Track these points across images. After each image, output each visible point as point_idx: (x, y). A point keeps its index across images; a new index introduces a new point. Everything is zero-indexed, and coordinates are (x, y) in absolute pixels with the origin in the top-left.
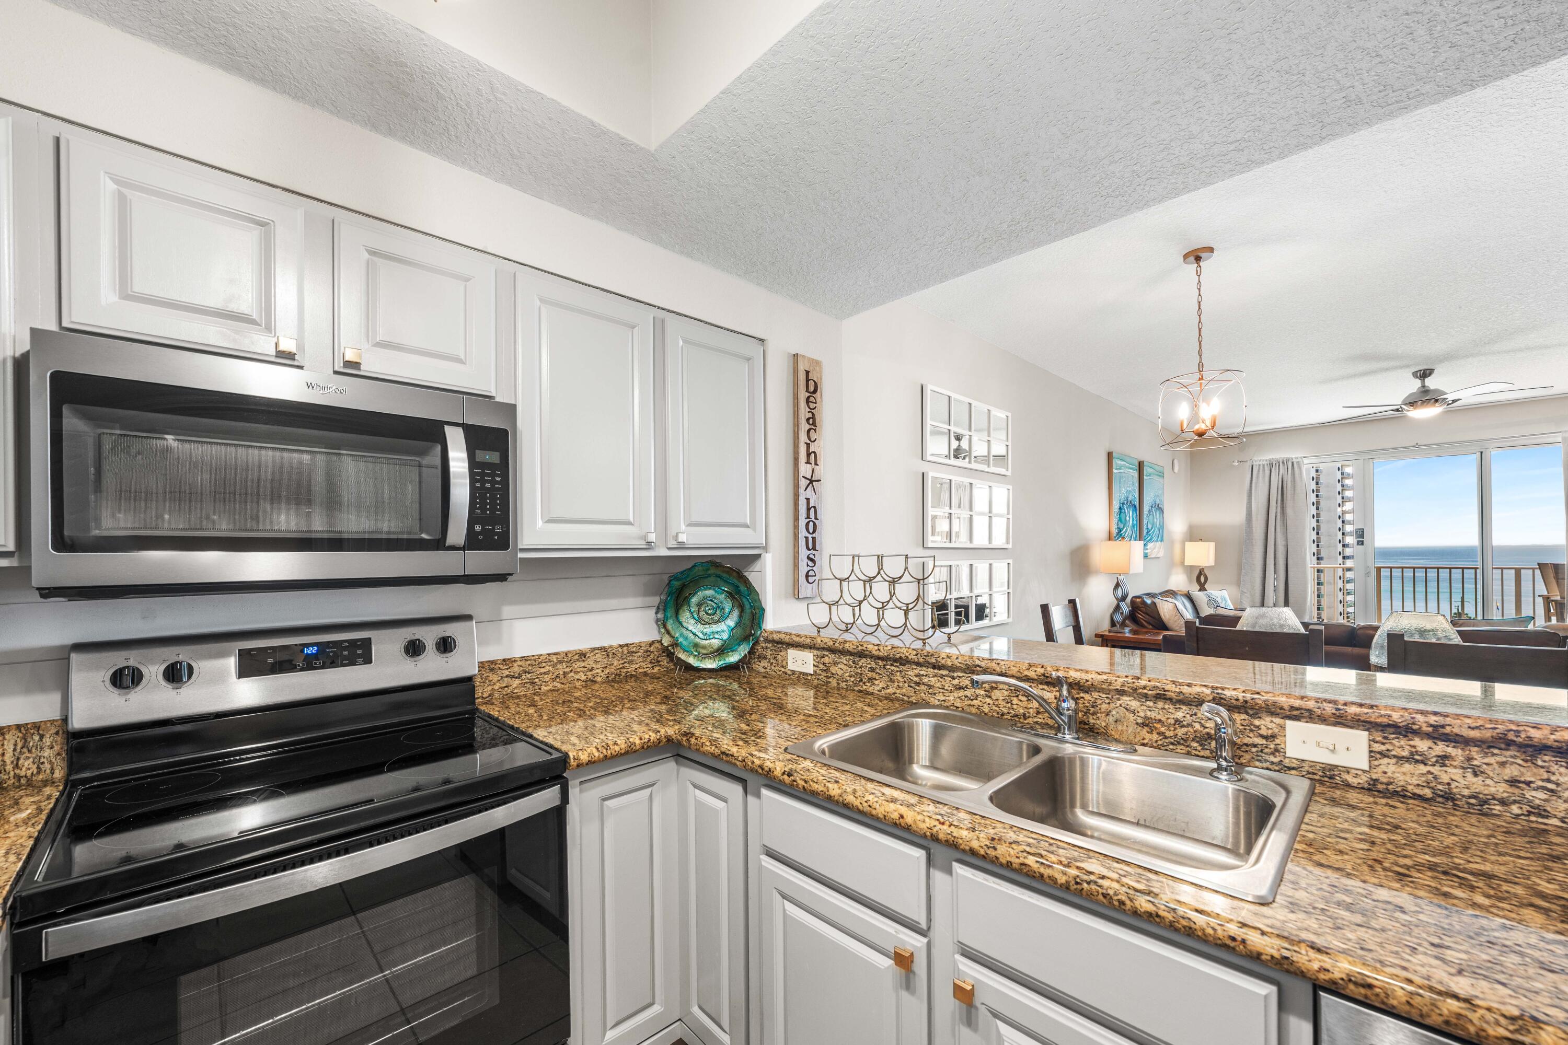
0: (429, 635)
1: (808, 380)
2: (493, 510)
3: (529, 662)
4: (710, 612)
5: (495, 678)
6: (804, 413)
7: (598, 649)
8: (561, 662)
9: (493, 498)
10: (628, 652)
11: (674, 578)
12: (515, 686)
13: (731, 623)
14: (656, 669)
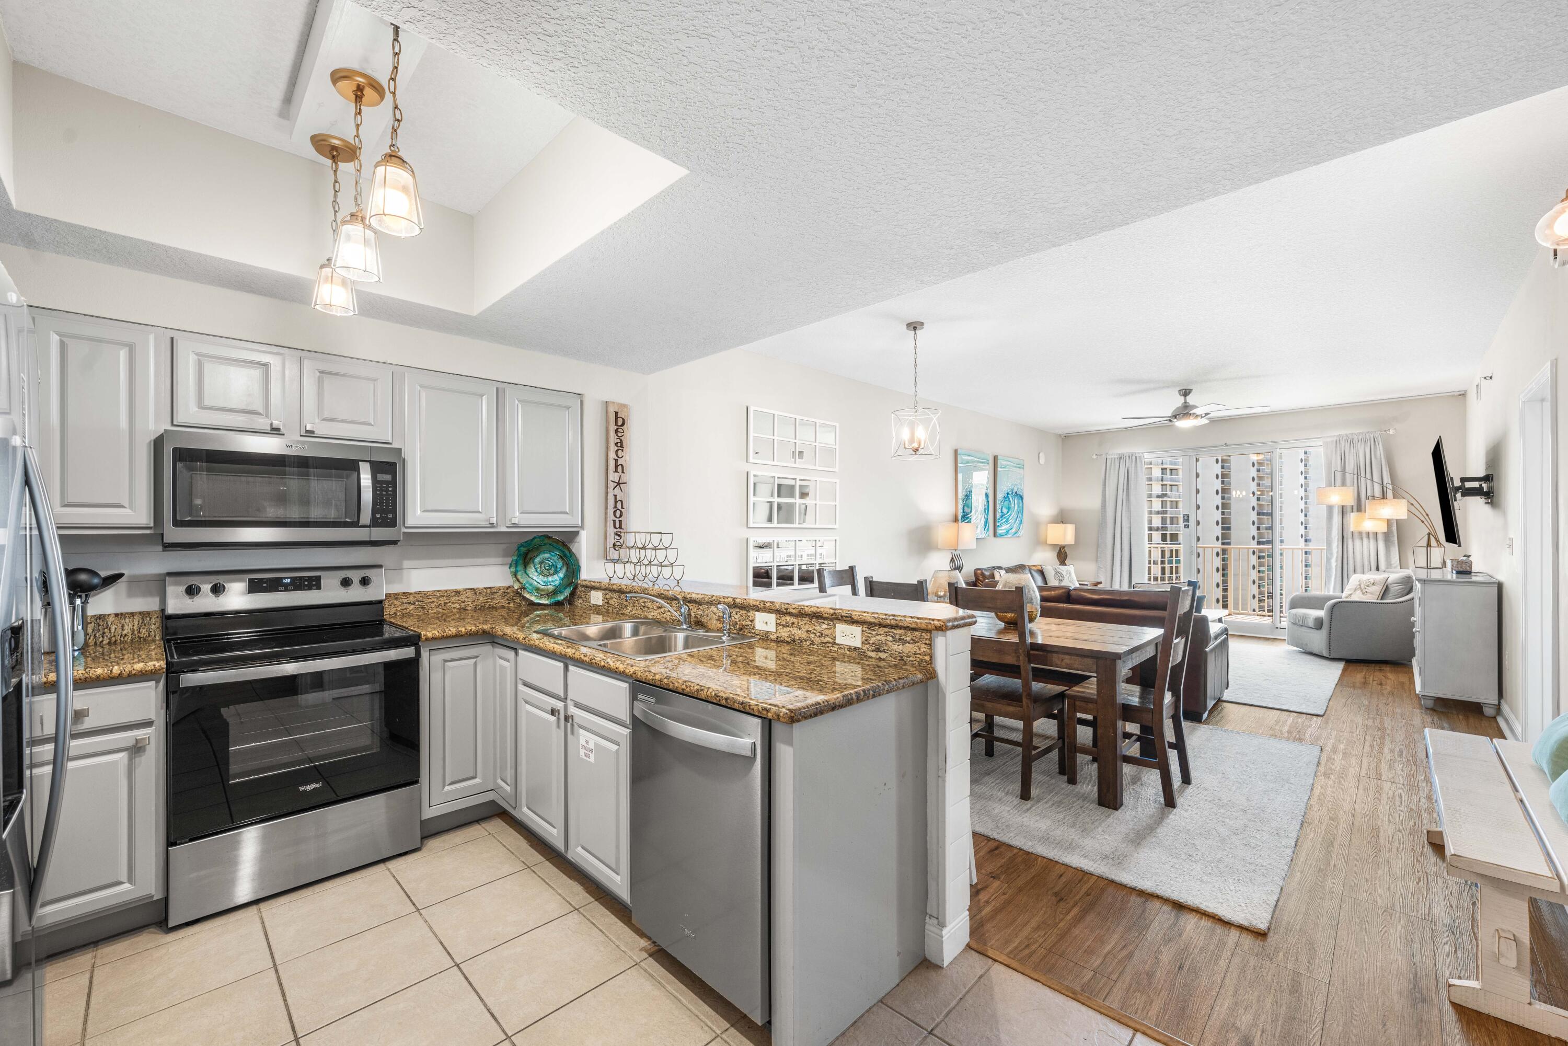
0: (355, 576)
1: (616, 418)
2: (387, 505)
3: (420, 595)
4: (547, 568)
5: (398, 603)
6: (613, 439)
7: (469, 589)
8: (442, 596)
9: (387, 499)
10: (491, 593)
11: (522, 545)
12: (411, 609)
13: (561, 575)
14: (512, 604)
